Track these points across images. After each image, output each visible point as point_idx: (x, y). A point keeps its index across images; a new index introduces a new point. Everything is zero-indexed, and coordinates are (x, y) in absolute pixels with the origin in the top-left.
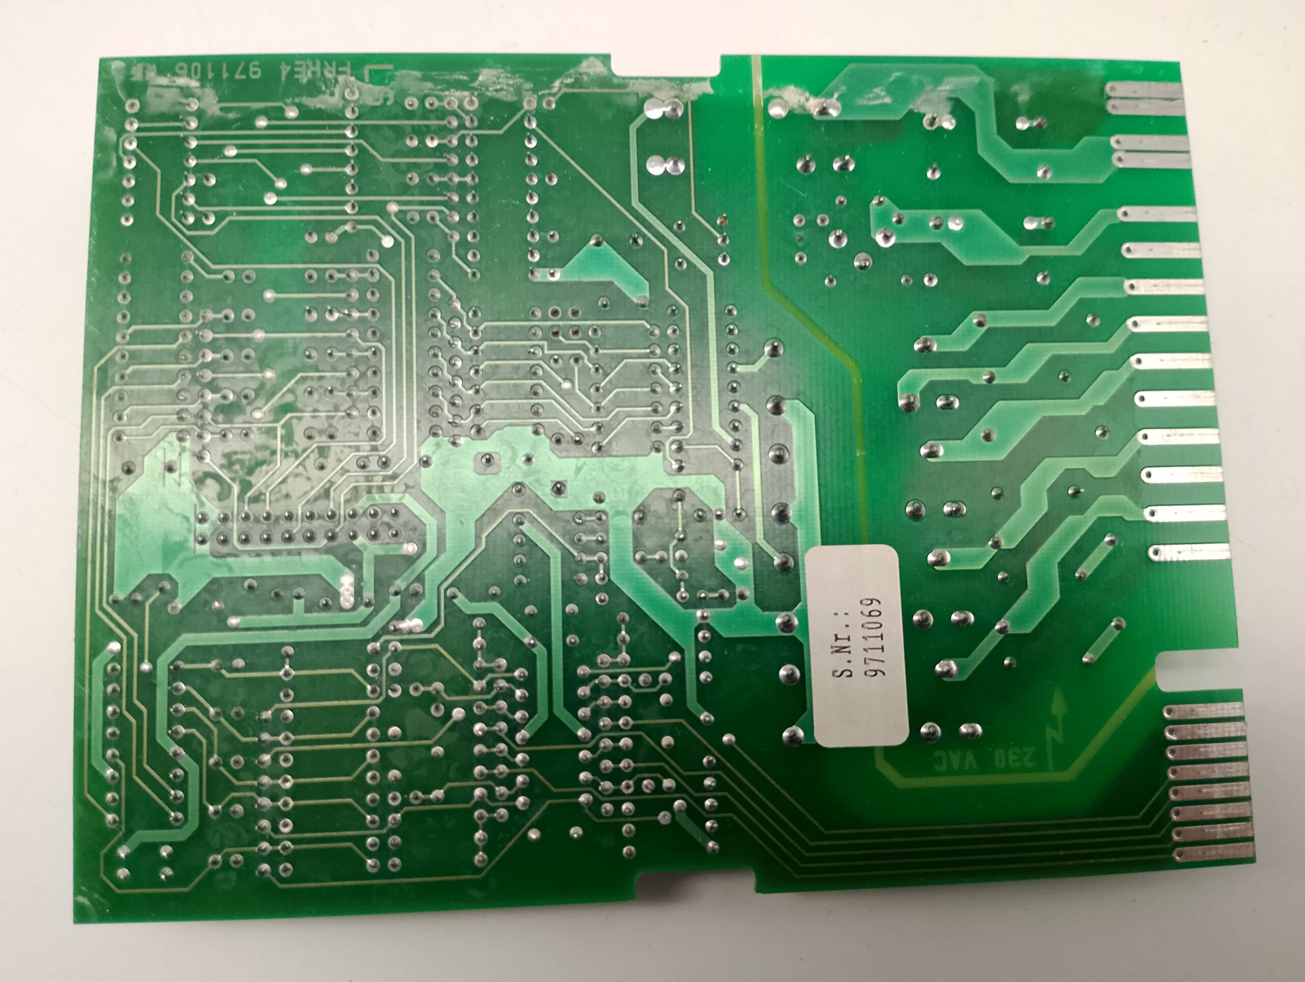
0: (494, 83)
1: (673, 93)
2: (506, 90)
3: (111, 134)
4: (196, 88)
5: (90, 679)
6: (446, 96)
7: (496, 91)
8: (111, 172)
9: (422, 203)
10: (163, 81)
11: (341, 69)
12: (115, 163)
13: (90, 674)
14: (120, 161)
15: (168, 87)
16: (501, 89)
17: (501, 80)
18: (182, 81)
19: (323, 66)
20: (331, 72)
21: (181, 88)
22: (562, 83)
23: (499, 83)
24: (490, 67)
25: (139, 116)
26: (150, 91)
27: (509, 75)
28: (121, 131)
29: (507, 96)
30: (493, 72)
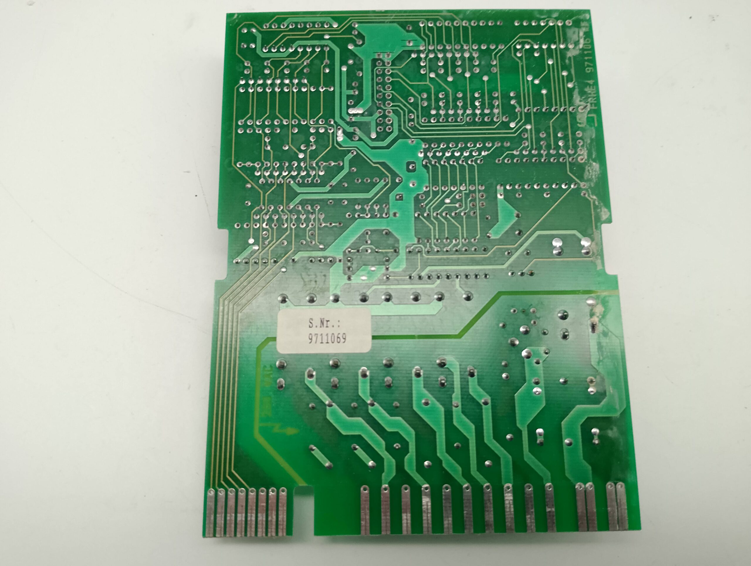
0: (592, 170)
1: (595, 251)
2: (589, 175)
3: (555, 15)
4: (579, 47)
5: (323, 17)
6: (584, 149)
7: (589, 171)
8: (538, 16)
9: (532, 139)
10: (581, 34)
11: (593, 105)
12: (542, 17)
13: (325, 17)
14: (544, 19)
15: (579, 36)
16: (589, 173)
17: (594, 172)
18: (582, 41)
19: (594, 97)
20: (591, 100)
21: (579, 41)
22: (595, 200)
23: (592, 172)
24: (600, 168)
25: (564, 26)
26: (576, 30)
27: (597, 176)
28: (557, 19)
29: (587, 175)
30: (598, 169)
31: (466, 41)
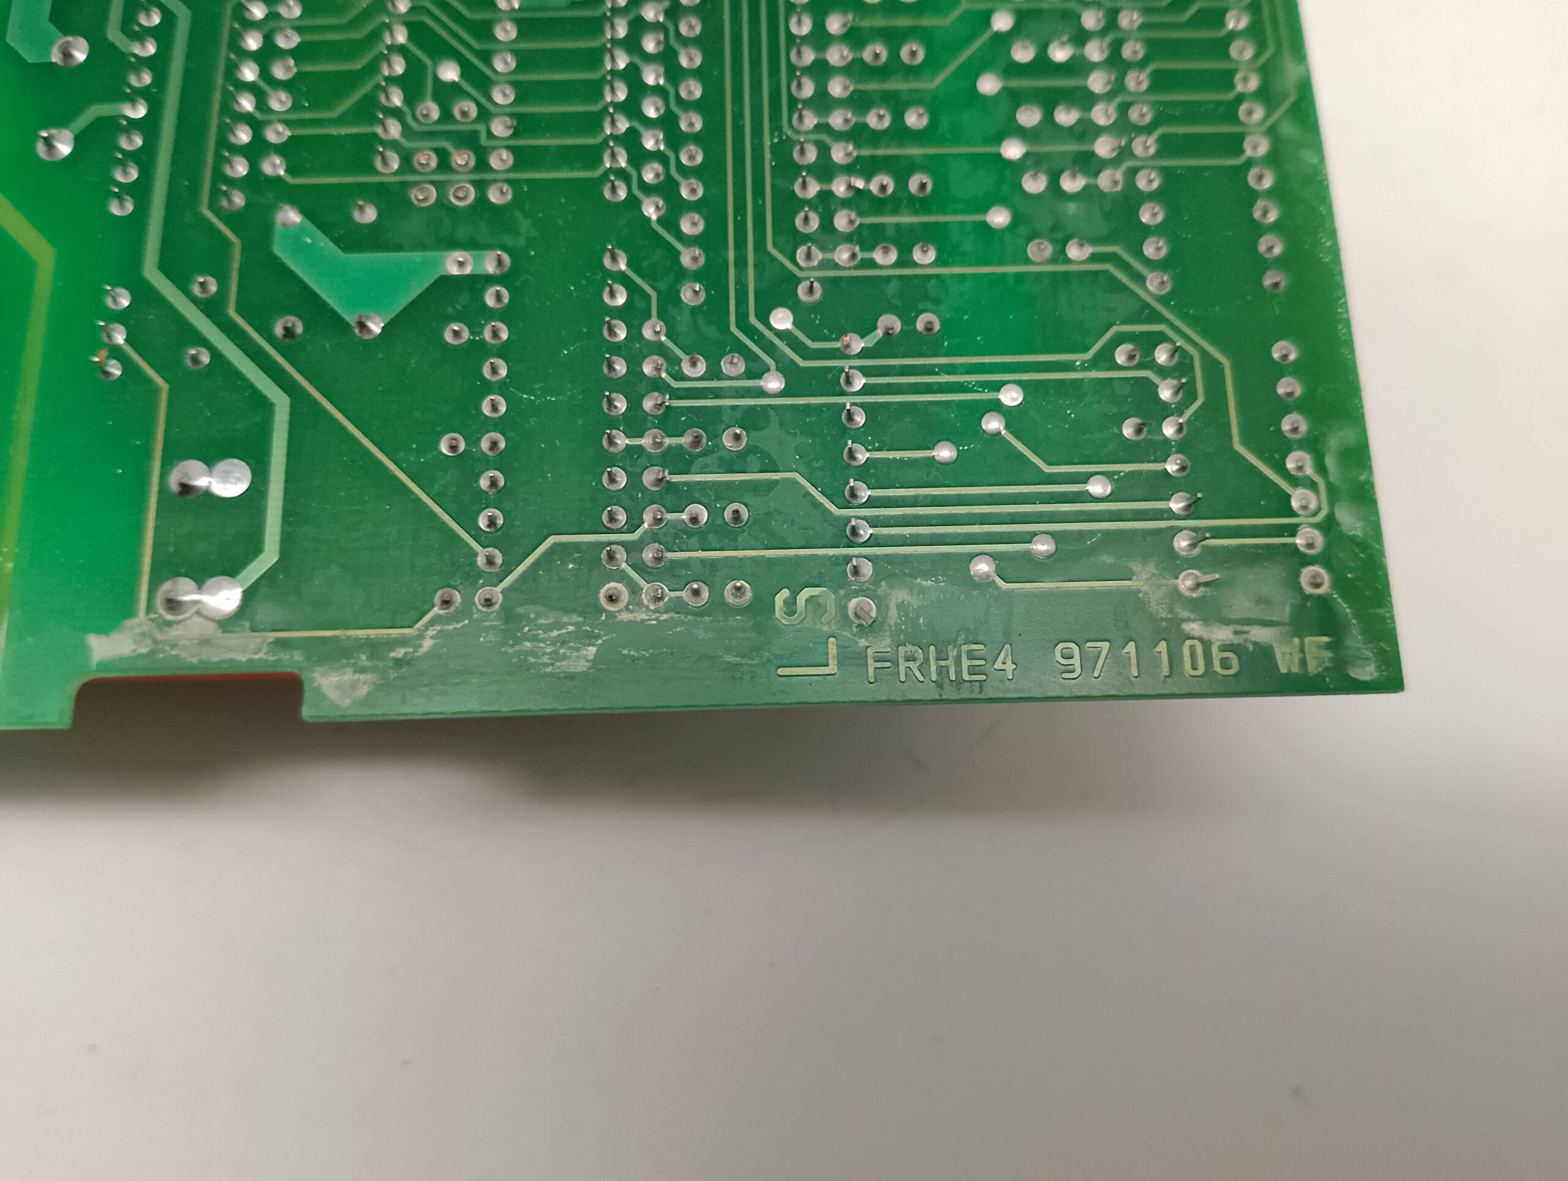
0: (563, 642)
1: (174, 633)
2: (540, 627)
3: (1348, 520)
4: (1188, 620)
6: (666, 610)
7: (560, 626)
8: (1333, 443)
9: (717, 394)
10: (1260, 634)
12: (1330, 462)
14: (1321, 469)
15: (1249, 622)
17: (549, 651)
18: (1222, 634)
21: (1220, 619)
22: (416, 646)
23: (553, 642)
24: (571, 678)
25: (1299, 559)
26: (1284, 613)
27: (531, 661)
28: (1329, 526)
29: (538, 616)
30: (564, 668)
31: (1167, 147)
